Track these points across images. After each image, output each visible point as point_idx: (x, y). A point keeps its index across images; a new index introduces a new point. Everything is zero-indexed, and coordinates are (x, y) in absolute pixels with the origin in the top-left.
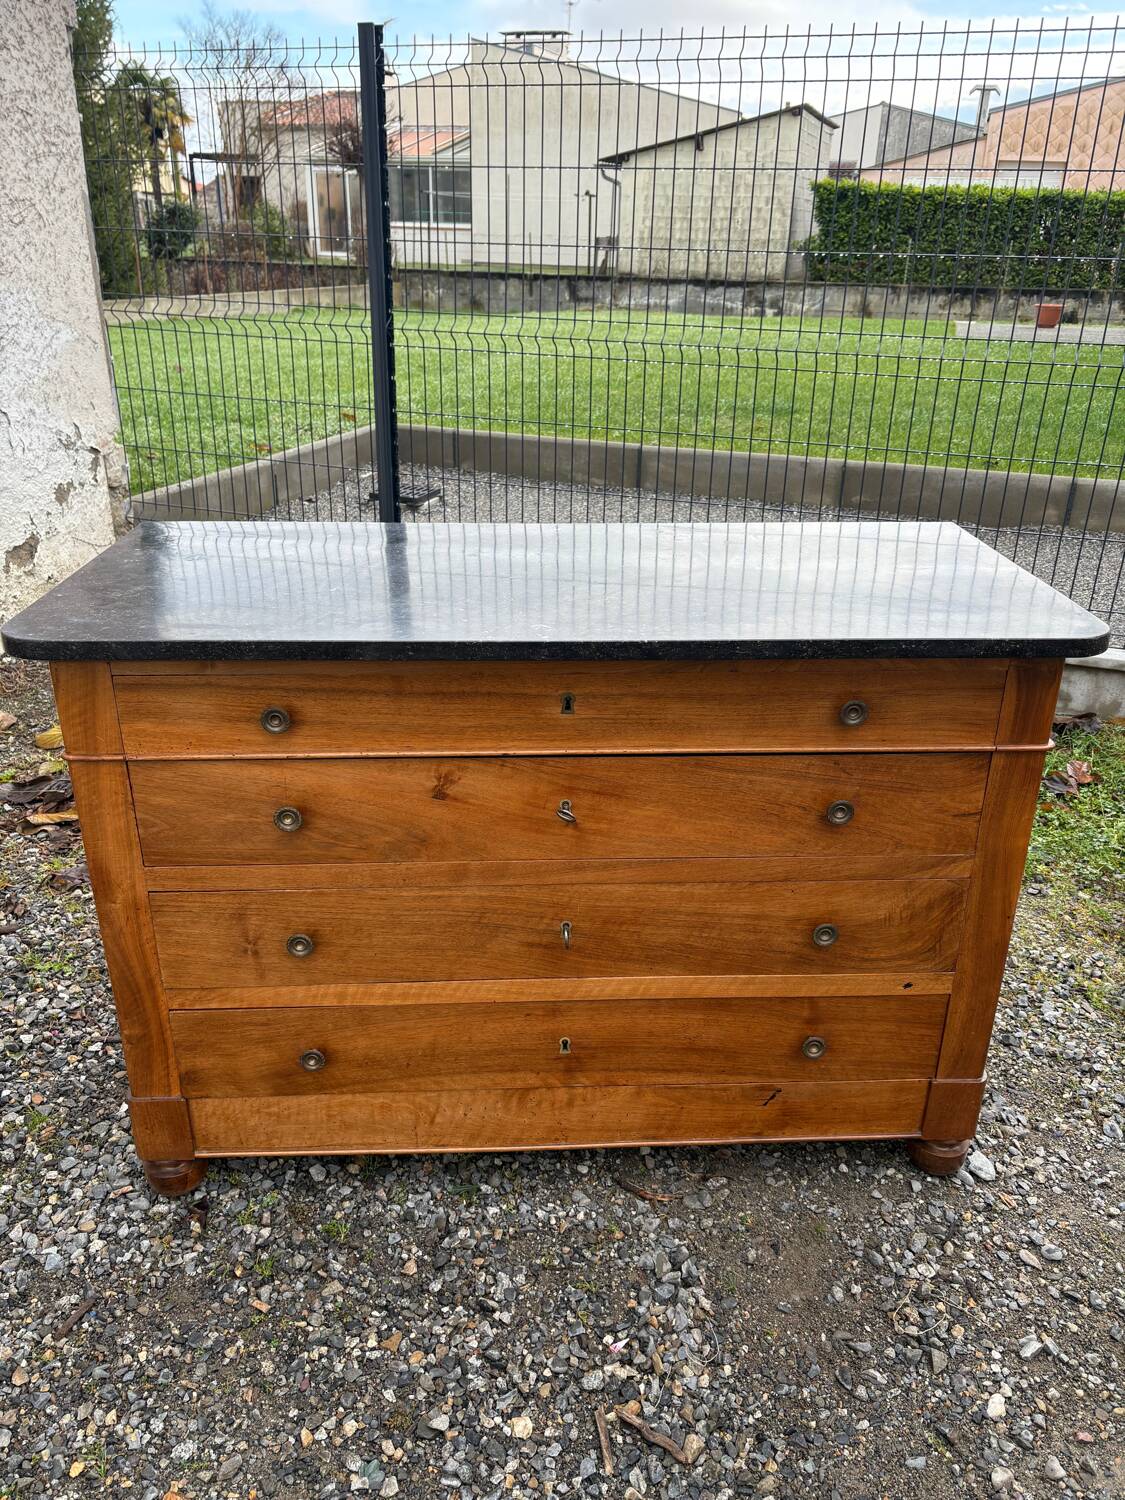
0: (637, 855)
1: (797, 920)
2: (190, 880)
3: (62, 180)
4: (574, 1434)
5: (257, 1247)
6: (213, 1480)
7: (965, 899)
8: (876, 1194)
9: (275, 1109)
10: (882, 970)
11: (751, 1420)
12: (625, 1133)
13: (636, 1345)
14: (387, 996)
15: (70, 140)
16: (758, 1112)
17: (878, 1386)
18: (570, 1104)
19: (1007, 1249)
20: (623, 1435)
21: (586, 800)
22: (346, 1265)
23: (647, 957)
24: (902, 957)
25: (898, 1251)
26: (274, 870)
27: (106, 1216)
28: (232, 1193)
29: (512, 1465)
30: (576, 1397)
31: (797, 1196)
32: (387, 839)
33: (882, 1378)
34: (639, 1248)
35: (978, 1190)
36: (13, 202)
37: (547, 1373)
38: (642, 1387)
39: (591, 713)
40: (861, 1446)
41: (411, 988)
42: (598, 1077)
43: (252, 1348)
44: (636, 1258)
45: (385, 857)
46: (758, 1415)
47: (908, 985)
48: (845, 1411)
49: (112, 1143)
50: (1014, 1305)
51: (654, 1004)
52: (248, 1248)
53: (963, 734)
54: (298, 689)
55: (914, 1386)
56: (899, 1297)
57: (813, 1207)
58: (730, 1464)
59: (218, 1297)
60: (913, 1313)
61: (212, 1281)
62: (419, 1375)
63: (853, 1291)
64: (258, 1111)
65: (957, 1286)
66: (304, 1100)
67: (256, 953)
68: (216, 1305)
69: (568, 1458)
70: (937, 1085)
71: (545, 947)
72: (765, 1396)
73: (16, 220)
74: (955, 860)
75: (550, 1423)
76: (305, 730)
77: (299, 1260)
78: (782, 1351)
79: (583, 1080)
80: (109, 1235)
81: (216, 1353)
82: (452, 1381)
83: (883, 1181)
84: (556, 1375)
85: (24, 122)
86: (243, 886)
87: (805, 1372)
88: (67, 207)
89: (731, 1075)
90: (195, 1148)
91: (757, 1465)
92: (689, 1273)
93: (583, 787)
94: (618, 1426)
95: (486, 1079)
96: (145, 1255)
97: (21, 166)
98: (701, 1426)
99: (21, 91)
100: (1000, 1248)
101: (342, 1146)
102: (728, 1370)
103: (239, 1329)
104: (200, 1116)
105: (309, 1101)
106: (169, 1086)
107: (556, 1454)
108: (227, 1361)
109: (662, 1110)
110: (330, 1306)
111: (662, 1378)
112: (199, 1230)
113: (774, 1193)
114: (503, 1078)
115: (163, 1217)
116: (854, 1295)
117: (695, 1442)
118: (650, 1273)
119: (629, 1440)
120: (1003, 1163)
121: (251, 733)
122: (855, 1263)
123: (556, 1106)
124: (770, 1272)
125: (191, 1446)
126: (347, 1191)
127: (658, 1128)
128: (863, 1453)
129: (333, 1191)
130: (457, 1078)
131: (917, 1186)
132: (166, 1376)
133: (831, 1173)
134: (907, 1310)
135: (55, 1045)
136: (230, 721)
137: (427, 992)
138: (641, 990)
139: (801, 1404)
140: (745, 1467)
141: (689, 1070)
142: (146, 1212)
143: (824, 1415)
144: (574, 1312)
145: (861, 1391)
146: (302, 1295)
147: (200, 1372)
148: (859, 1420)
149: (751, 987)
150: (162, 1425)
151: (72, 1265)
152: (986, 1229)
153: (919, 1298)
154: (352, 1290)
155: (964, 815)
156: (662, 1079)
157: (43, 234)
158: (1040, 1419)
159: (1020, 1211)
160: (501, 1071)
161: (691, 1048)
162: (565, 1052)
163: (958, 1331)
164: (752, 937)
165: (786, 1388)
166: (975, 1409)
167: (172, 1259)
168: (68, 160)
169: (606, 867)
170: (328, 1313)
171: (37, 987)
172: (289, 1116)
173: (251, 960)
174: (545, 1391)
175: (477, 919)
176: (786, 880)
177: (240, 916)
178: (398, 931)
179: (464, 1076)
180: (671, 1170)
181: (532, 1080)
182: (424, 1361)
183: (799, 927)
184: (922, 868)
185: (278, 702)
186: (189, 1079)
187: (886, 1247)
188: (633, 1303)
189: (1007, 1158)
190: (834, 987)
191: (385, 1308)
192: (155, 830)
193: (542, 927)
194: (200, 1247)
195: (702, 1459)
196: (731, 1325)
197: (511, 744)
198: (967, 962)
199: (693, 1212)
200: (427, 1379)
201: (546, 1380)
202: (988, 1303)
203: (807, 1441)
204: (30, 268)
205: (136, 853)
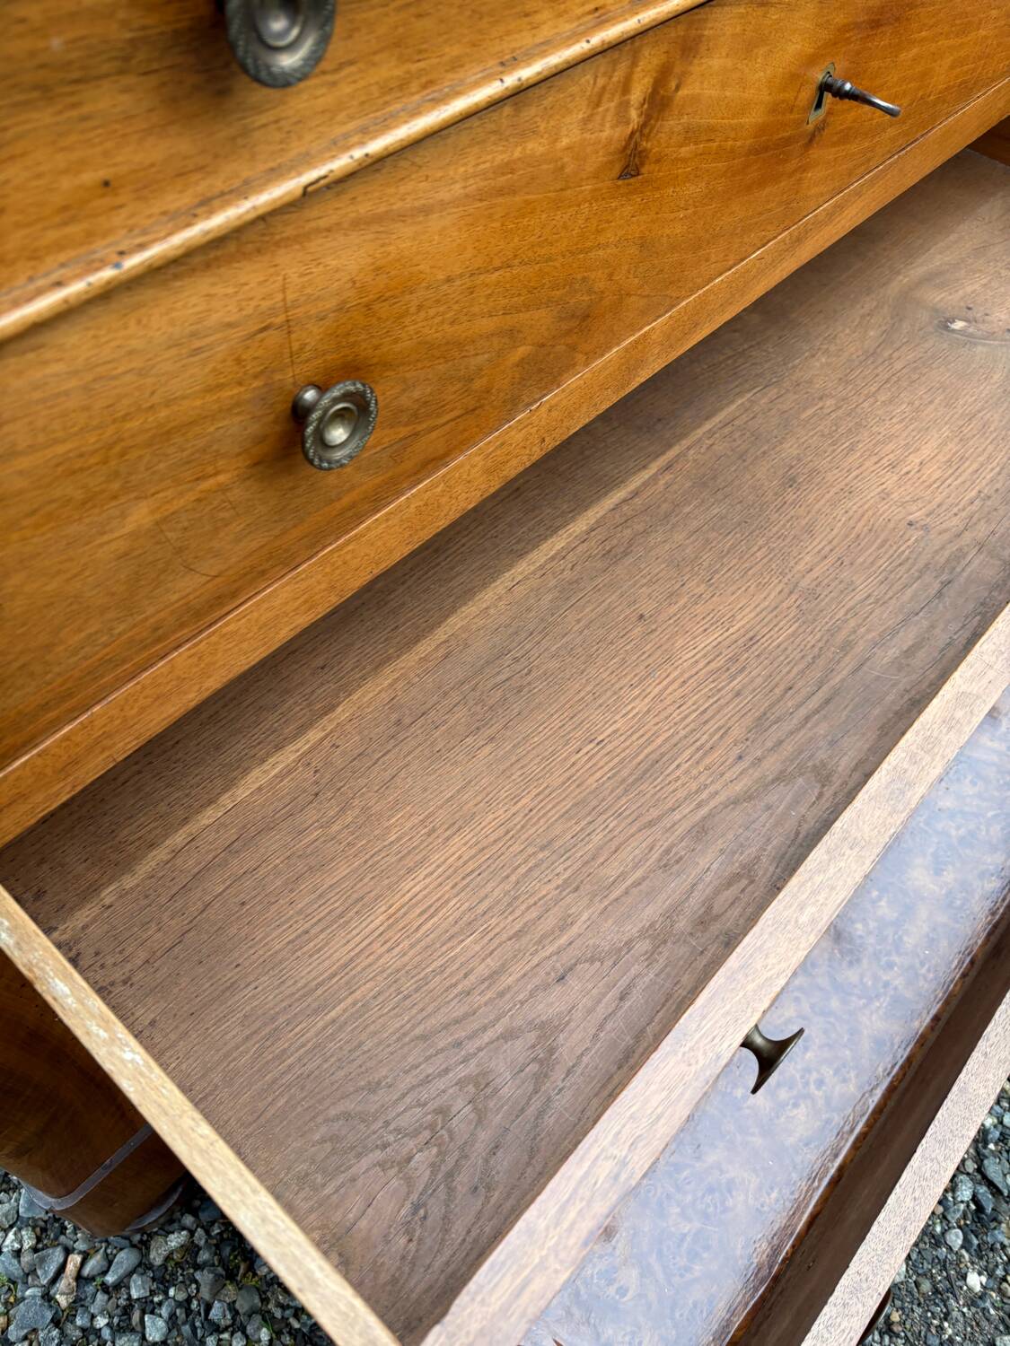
32: (519, 353)
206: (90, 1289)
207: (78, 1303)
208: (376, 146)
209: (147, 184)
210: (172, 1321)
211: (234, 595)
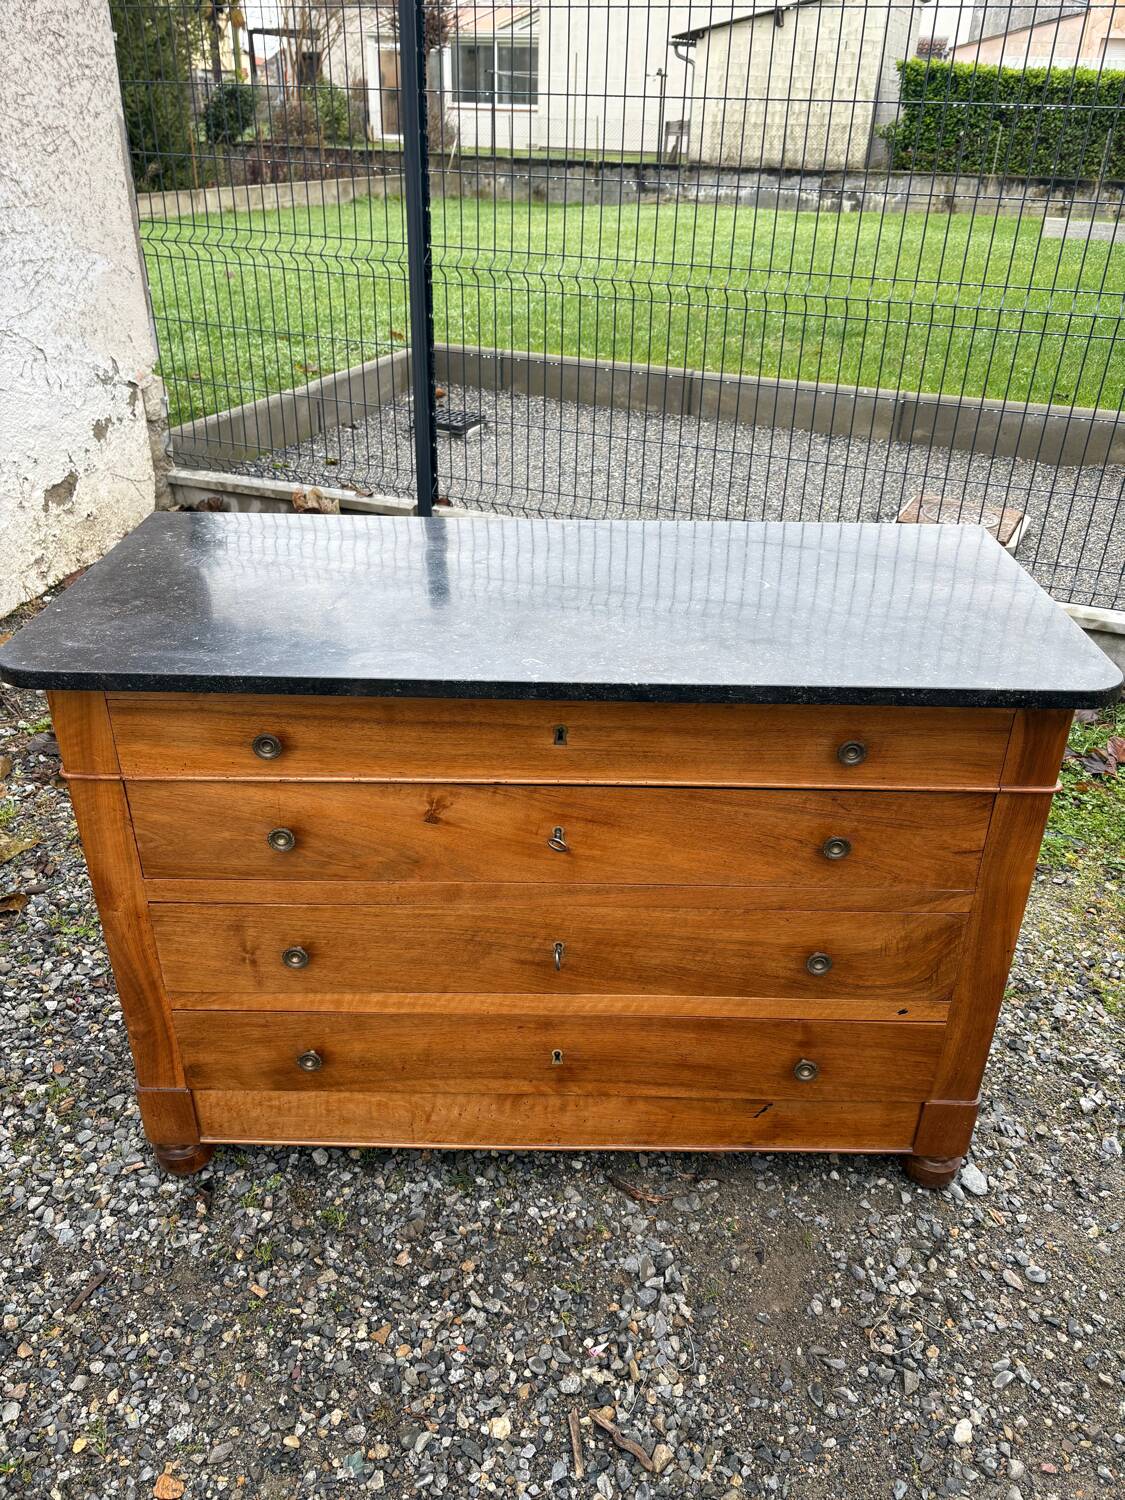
0: (628, 881)
1: (791, 947)
2: (189, 892)
3: (97, 104)
4: (549, 1436)
5: (258, 1231)
6: (205, 1463)
7: (963, 932)
8: (865, 1204)
9: (275, 1103)
10: (877, 997)
11: (721, 1432)
12: (617, 1137)
13: (615, 1350)
14: (384, 1004)
15: (104, 62)
16: (749, 1122)
17: (849, 1405)
18: (563, 1108)
19: (991, 1268)
20: (596, 1440)
21: (579, 827)
22: (343, 1253)
23: (640, 977)
24: (897, 985)
25: (882, 1265)
26: (270, 885)
27: (119, 1190)
28: (237, 1174)
29: (488, 1464)
30: (554, 1400)
31: (786, 1202)
32: (380, 859)
33: (852, 1397)
34: (625, 1250)
35: (968, 1205)
36: (46, 130)
37: (527, 1373)
38: (617, 1393)
39: (585, 745)
40: (826, 1465)
41: (406, 997)
42: (590, 1087)
43: (248, 1333)
44: (621, 1260)
45: (378, 876)
46: (728, 1427)
47: (903, 1012)
48: (814, 1428)
49: (127, 1118)
50: (991, 1328)
51: (646, 1023)
52: (250, 1231)
53: (968, 774)
54: (289, 716)
55: (884, 1406)
56: (878, 1314)
57: (801, 1215)
58: (697, 1475)
59: (219, 1280)
60: (889, 1331)
61: (214, 1263)
62: (405, 1369)
63: (833, 1305)
64: (260, 1104)
65: (936, 1305)
66: (304, 1095)
67: (254, 962)
68: (217, 1287)
69: (541, 1460)
70: (930, 1106)
71: (538, 964)
72: (737, 1409)
73: (50, 149)
74: (954, 895)
75: (526, 1424)
76: (298, 755)
77: (298, 1247)
78: (757, 1364)
79: (576, 1089)
80: (119, 1212)
81: (214, 1336)
82: (436, 1376)
83: (873, 1191)
84: (535, 1375)
85: (56, 45)
86: (241, 899)
87: (778, 1386)
88: (102, 133)
89: (723, 1090)
90: (200, 1134)
91: (722, 1479)
92: (672, 1279)
93: (575, 815)
94: (591, 1431)
95: (478, 1085)
96: (152, 1234)
97: (54, 91)
98: (671, 1436)
99: (52, 12)
100: (984, 1266)
101: (341, 1138)
102: (702, 1379)
103: (237, 1313)
104: (204, 1107)
105: (308, 1096)
106: (174, 1077)
107: (530, 1456)
108: (224, 1345)
109: (653, 1118)
110: (324, 1295)
111: (638, 1385)
112: (204, 1212)
113: (763, 1199)
114: (497, 1085)
115: (171, 1196)
116: (833, 1309)
117: (664, 1453)
118: (635, 1278)
119: (601, 1445)
120: (996, 1177)
121: (245, 756)
122: (837, 1275)
123: (549, 1109)
124: (752, 1281)
125: (186, 1429)
126: (347, 1177)
127: (648, 1134)
128: (828, 1472)
129: (335, 1175)
130: (452, 1082)
131: (906, 1198)
132: (166, 1358)
133: (822, 1180)
134: (884, 1328)
135: (78, 1012)
136: (223, 744)
137: (421, 1002)
138: (633, 1008)
139: (772, 1419)
140: (710, 1480)
141: (682, 1084)
142: (155, 1189)
143: (793, 1430)
144: (557, 1312)
145: (831, 1409)
146: (299, 1281)
147: (198, 1354)
148: (826, 1438)
149: (743, 1008)
150: (160, 1407)
151: (83, 1241)
152: (972, 1247)
153: (898, 1317)
154: (346, 1280)
155: (965, 853)
156: (653, 1092)
157: (77, 162)
158: (1005, 1447)
159: (1009, 1228)
160: (494, 1078)
161: (683, 1064)
162: (558, 1063)
163: (933, 1352)
164: (746, 962)
165: (757, 1401)
166: (942, 1433)
167: (178, 1238)
168: (103, 82)
169: (598, 891)
170: (322, 1302)
171: (63, 951)
172: (289, 1110)
173: (248, 968)
174: (524, 1391)
175: (469, 937)
176: (781, 908)
177: (238, 928)
178: (391, 946)
179: (458, 1081)
180: (663, 1170)
181: (525, 1087)
182: (410, 1355)
183: (793, 954)
184: (920, 902)
185: (271, 728)
186: (193, 1072)
187: (870, 1261)
188: (615, 1307)
189: (1001, 1172)
190: (828, 1011)
191: (377, 1299)
192: (152, 845)
193: (534, 946)
194: (204, 1228)
195: (670, 1469)
196: (709, 1334)
197: (502, 772)
198: (964, 992)
199: (681, 1215)
200: (411, 1373)
201: (526, 1380)
202: (966, 1324)
203: (774, 1456)
204: (64, 198)
205: (136, 866)
206: (133, 1176)
207: (127, 1176)
208: (305, 779)
209: (242, 766)
210: (141, 1211)
211: (253, 875)
